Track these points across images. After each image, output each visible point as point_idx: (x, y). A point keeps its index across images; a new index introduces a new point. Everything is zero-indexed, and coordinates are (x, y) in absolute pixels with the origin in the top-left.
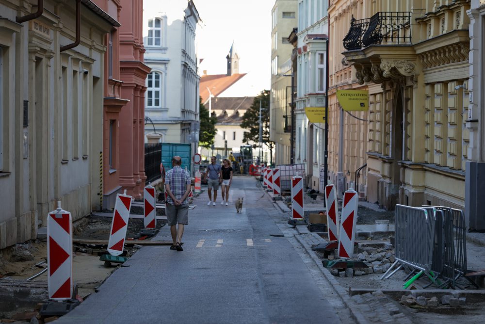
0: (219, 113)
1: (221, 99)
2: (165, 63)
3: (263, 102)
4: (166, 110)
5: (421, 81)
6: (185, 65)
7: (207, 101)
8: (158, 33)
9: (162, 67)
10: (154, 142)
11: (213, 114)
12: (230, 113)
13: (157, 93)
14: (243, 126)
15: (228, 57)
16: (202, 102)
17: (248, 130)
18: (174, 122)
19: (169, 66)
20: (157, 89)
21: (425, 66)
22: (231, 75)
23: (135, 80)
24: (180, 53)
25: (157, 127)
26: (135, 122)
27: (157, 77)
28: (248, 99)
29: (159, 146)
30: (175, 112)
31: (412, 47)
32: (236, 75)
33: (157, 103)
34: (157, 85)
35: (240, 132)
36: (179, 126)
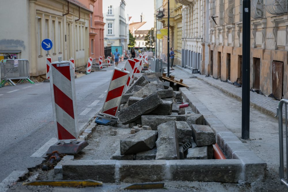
0: (138, 36)
1: (138, 31)
2: (113, 20)
3: (151, 32)
4: (114, 35)
5: (176, 27)
6: (120, 21)
7: (133, 32)
8: (111, 10)
9: (112, 22)
10: (109, 46)
11: (136, 36)
12: (142, 35)
13: (111, 30)
14: (145, 40)
15: (141, 16)
16: (131, 32)
17: (147, 42)
18: (117, 39)
19: (115, 21)
20: (111, 29)
21: (177, 23)
22: (142, 23)
23: (100, 27)
24: (118, 17)
25: (110, 41)
26: (100, 40)
27: (111, 25)
28: (147, 30)
29: (111, 47)
30: (117, 36)
31: (174, 18)
32: (144, 22)
33: (111, 33)
34: (111, 27)
35: (145, 42)
36: (118, 41)
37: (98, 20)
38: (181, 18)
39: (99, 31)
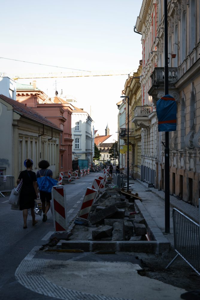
0: (102, 148)
1: (103, 144)
2: (80, 135)
3: (115, 145)
4: (81, 150)
5: (136, 146)
6: (87, 136)
7: (98, 145)
8: (78, 126)
9: (79, 137)
10: (76, 159)
11: (101, 149)
12: (106, 148)
13: (78, 145)
14: (109, 153)
15: (106, 130)
16: (96, 145)
17: (111, 154)
18: (83, 153)
19: (81, 136)
20: (78, 143)
21: (137, 141)
22: (107, 136)
23: (69, 143)
24: (85, 132)
25: (77, 155)
26: (69, 155)
27: (78, 140)
28: (112, 143)
29: (78, 161)
30: (84, 150)
31: (134, 137)
32: (108, 135)
33: (78, 147)
34: (78, 142)
35: (109, 155)
36: (85, 154)
37: (67, 137)
38: (141, 138)
39: (68, 147)
